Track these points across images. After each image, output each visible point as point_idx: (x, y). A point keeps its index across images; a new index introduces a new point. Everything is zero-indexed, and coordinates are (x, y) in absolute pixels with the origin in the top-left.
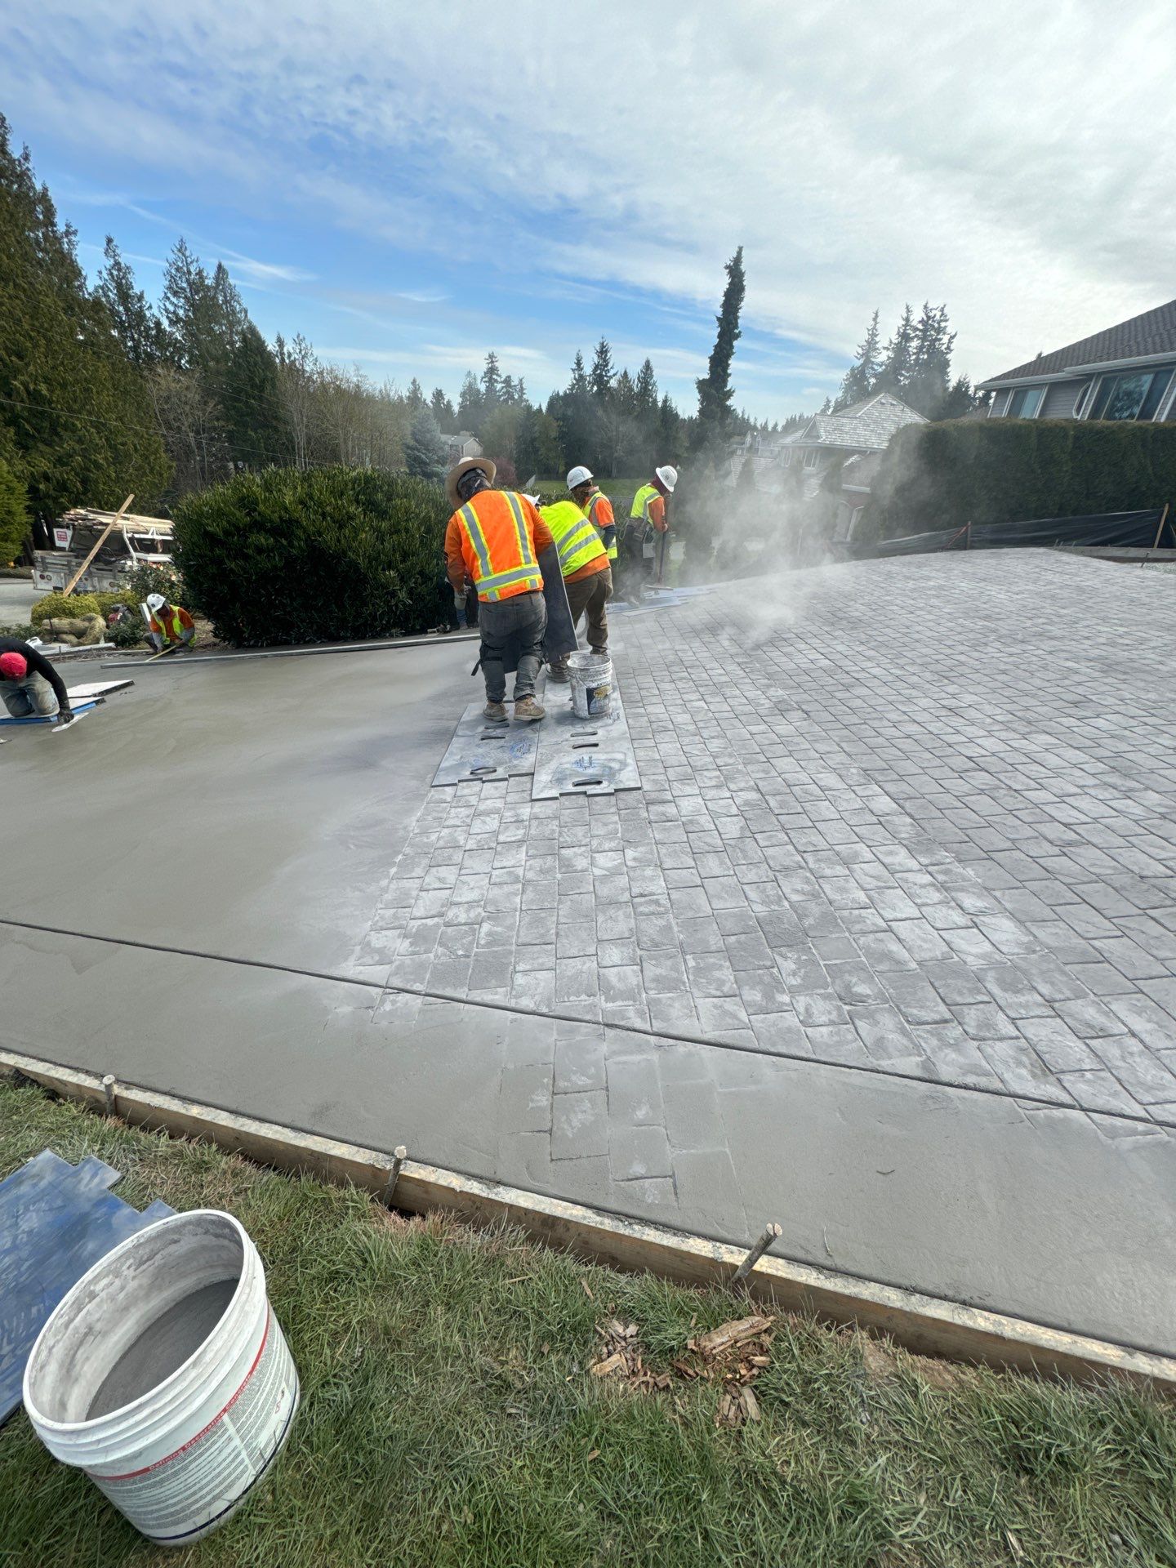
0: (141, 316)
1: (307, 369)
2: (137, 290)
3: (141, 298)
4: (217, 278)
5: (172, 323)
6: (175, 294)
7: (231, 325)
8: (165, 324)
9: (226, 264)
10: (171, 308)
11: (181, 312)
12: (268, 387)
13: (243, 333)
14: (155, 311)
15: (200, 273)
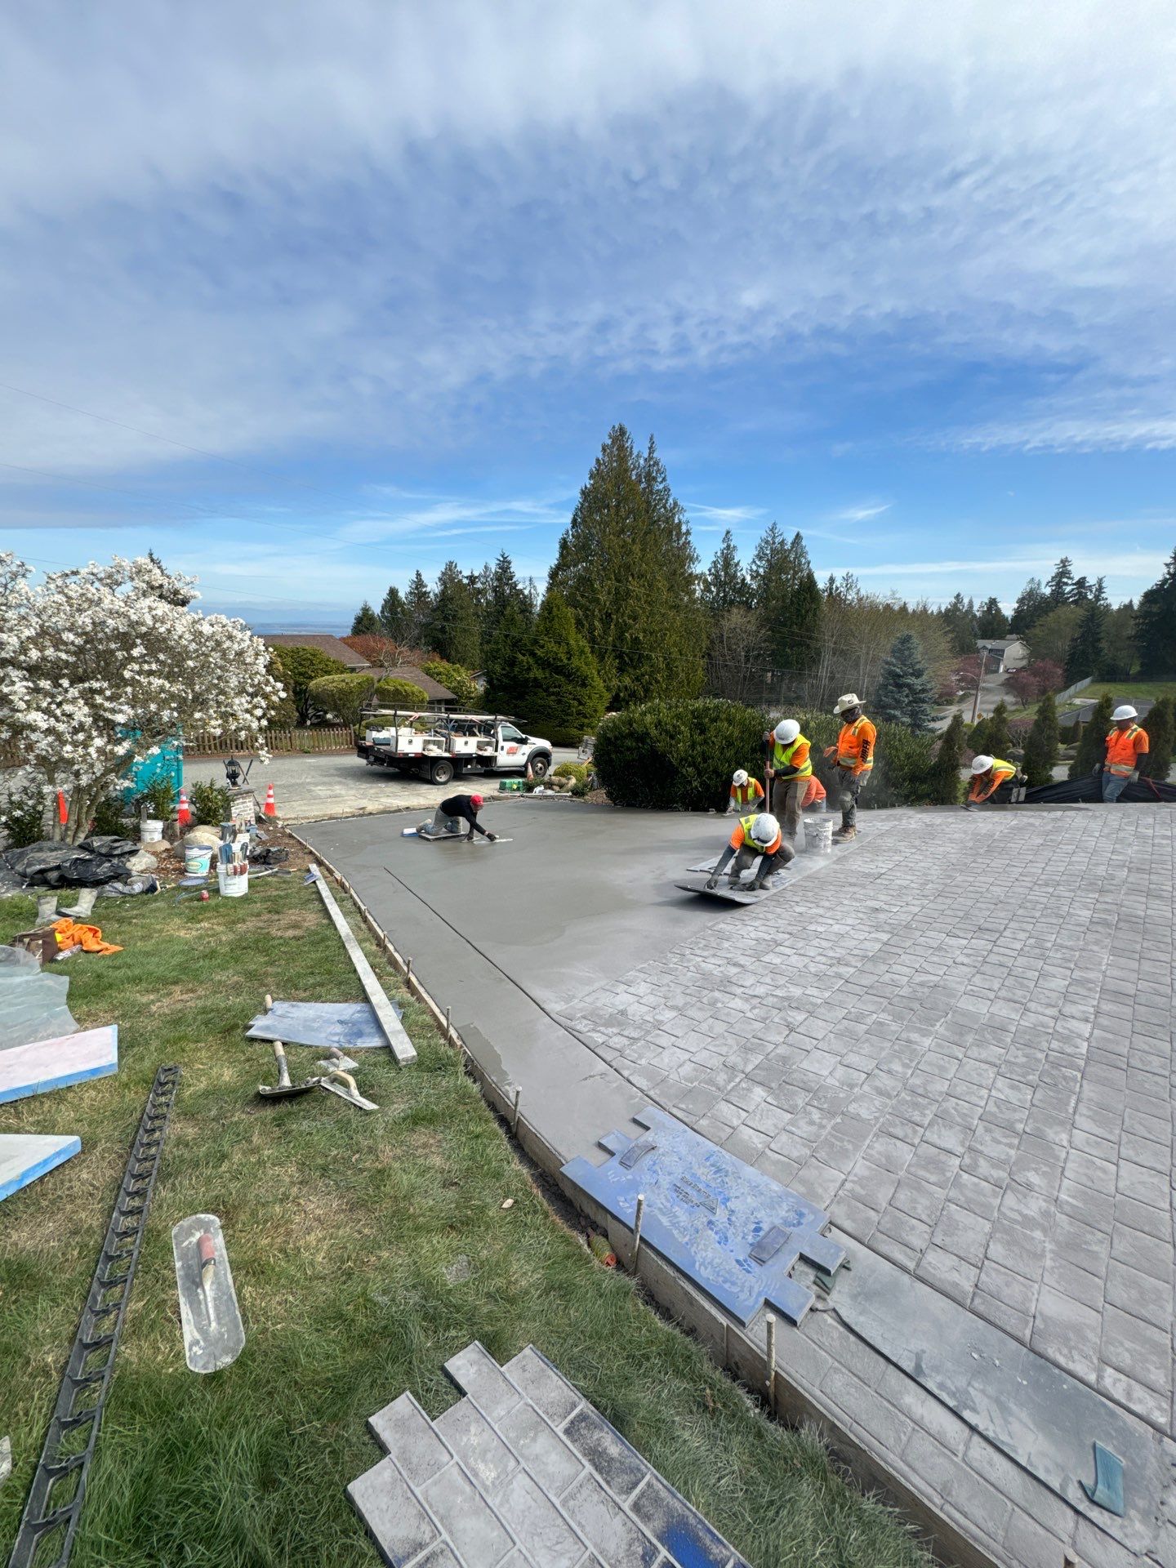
0: (735, 576)
1: (849, 597)
2: (736, 561)
3: (737, 564)
4: (793, 543)
5: (753, 578)
6: (760, 559)
7: (796, 573)
8: (748, 578)
9: (803, 533)
10: (754, 568)
11: (761, 571)
12: (810, 614)
13: (801, 579)
14: (744, 572)
15: (782, 543)
